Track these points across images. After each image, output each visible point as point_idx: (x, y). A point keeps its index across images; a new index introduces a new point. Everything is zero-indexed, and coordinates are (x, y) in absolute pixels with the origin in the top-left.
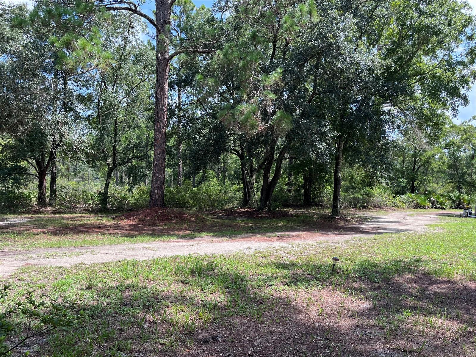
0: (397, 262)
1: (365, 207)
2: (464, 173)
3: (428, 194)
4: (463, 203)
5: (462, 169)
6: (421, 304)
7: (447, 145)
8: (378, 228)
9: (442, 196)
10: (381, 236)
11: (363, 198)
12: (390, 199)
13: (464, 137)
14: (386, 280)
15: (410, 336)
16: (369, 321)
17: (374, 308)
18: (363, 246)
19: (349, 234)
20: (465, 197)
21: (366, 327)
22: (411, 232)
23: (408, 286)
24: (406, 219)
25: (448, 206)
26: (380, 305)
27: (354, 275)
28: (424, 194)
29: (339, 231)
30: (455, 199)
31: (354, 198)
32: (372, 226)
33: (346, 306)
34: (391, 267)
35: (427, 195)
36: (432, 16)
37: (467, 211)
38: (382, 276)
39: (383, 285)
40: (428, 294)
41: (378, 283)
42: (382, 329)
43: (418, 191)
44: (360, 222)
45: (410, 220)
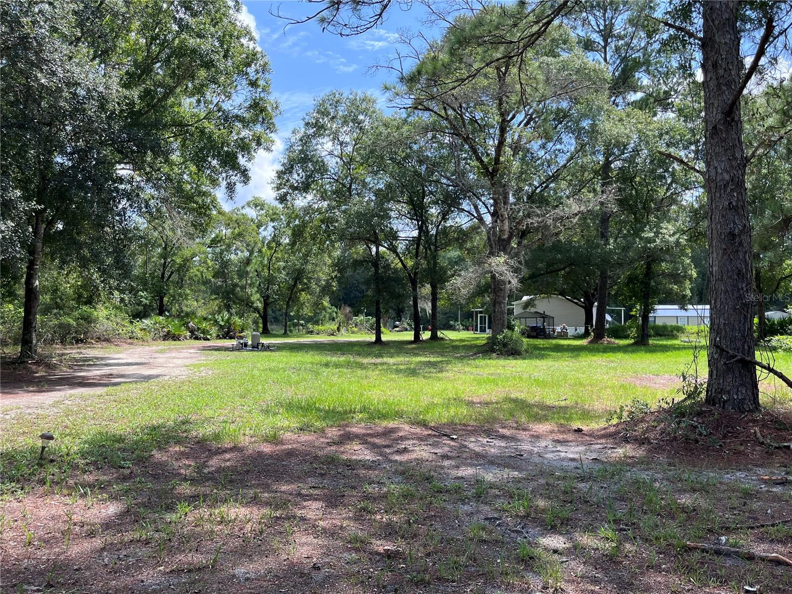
0: (154, 428)
1: (82, 341)
2: (236, 285)
3: (184, 317)
4: (234, 329)
5: (232, 279)
6: (201, 489)
7: (212, 241)
8: (111, 375)
9: (205, 319)
10: (118, 388)
11: (77, 325)
12: (124, 326)
13: (236, 231)
14: (141, 461)
15: (194, 544)
16: (122, 535)
17: (128, 511)
18: (89, 409)
19: (59, 390)
20: (237, 320)
21: (119, 546)
22: (166, 378)
23: (176, 464)
24: (155, 358)
25: (214, 335)
26: (136, 505)
27: (83, 462)
28: (178, 316)
29: (38, 386)
30: (222, 324)
31: (61, 326)
32: (98, 373)
33: (76, 518)
34: (145, 437)
35: (182, 318)
36: (200, 36)
37: (242, 341)
38: (134, 456)
39: (137, 470)
40: (209, 473)
41: (128, 468)
42: (146, 544)
43: (168, 312)
44: (76, 368)
45: (161, 359)
